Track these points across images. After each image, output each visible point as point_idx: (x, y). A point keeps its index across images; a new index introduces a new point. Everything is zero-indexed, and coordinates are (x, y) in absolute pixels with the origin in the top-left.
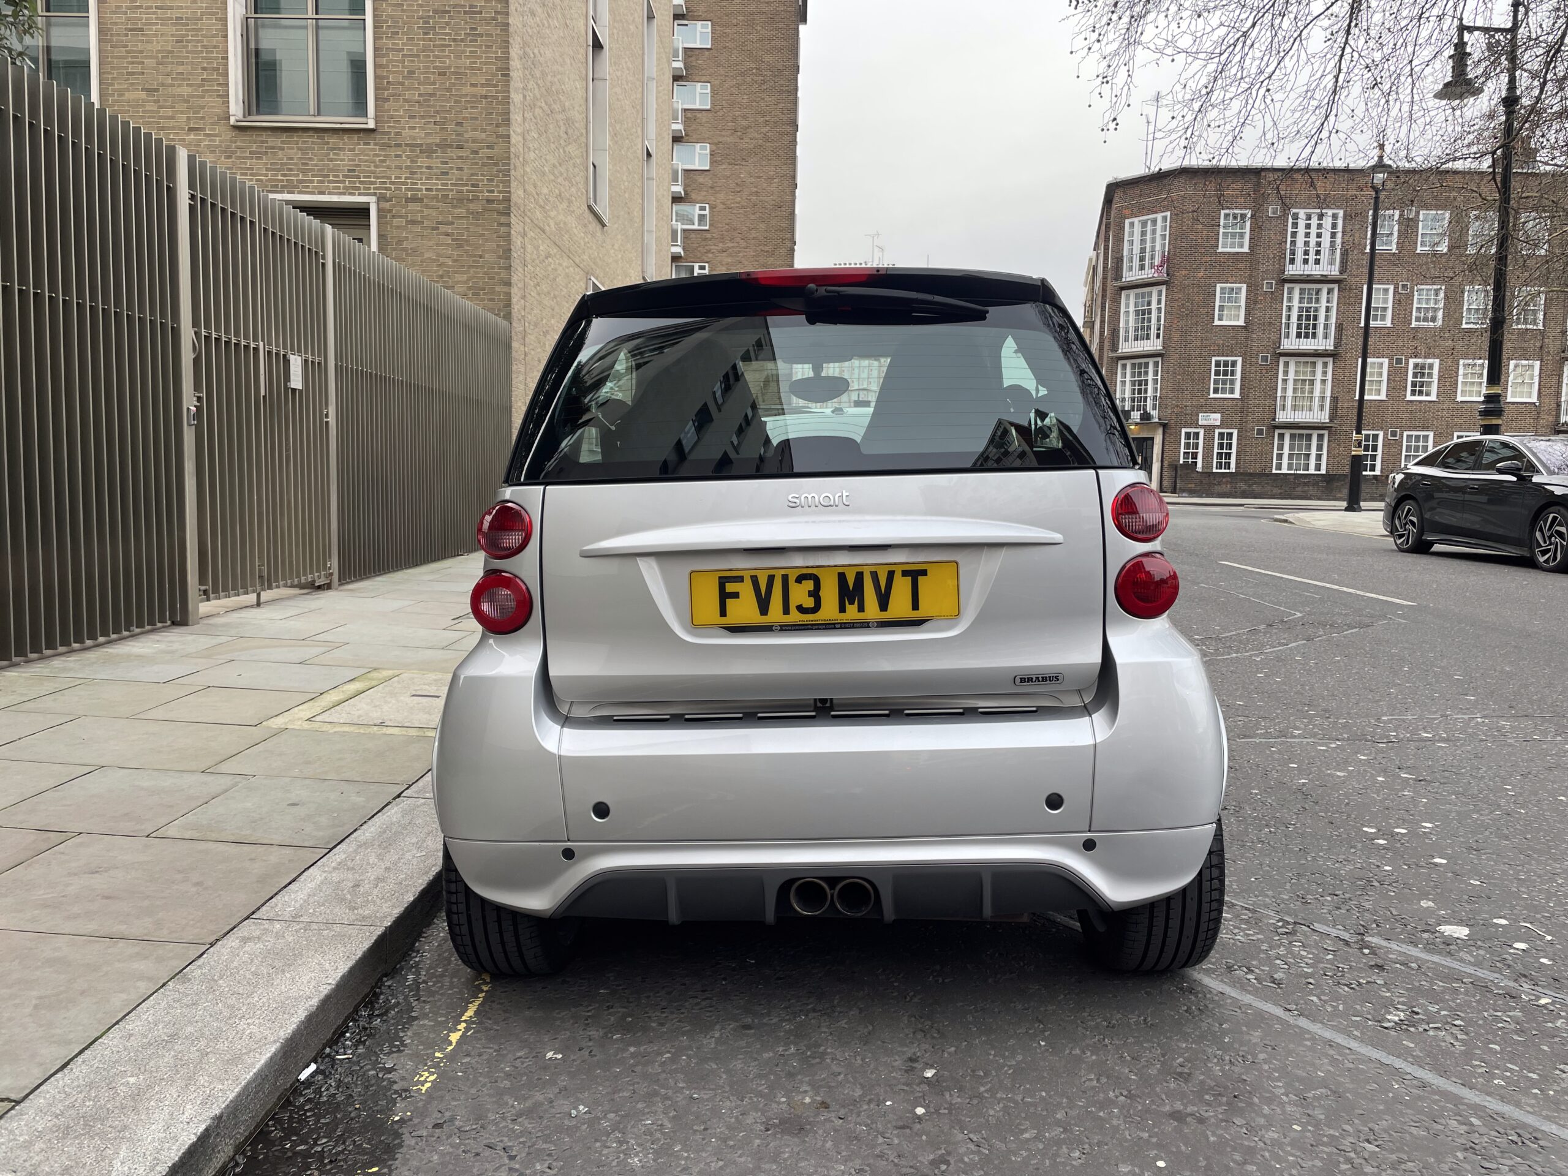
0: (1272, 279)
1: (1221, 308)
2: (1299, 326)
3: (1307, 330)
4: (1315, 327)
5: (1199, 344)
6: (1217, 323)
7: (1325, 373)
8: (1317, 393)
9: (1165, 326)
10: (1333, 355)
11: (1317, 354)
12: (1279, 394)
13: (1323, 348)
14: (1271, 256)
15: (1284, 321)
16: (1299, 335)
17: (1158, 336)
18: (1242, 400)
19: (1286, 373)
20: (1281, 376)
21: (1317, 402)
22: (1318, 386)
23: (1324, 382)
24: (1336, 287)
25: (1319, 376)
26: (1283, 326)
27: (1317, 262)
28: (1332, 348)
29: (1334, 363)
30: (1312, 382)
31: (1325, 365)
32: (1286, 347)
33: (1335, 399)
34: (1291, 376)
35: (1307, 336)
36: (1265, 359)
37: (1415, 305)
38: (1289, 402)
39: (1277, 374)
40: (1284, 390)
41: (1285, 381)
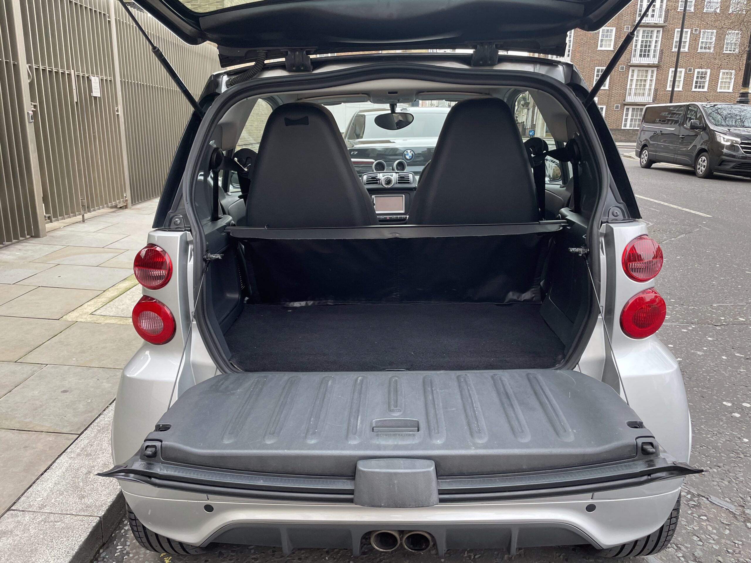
0: (629, 25)
1: (602, 41)
2: (641, 51)
3: (645, 53)
4: (649, 51)
5: (589, 60)
6: (599, 48)
7: (652, 76)
8: (647, 87)
9: (572, 50)
10: (657, 66)
11: (649, 66)
12: (628, 87)
13: (652, 63)
14: (629, 12)
15: (633, 48)
16: (640, 55)
17: (568, 56)
18: (609, 90)
19: (632, 76)
20: (630, 78)
21: (647, 92)
22: (648, 82)
23: (651, 80)
24: (661, 29)
25: (649, 78)
26: (633, 51)
27: (653, 16)
28: (657, 63)
29: (657, 70)
30: (645, 80)
31: (653, 72)
32: (634, 62)
33: (656, 90)
34: (635, 77)
35: (644, 56)
36: (622, 68)
37: (701, 40)
38: (633, 91)
39: (628, 76)
40: (631, 85)
41: (632, 80)
